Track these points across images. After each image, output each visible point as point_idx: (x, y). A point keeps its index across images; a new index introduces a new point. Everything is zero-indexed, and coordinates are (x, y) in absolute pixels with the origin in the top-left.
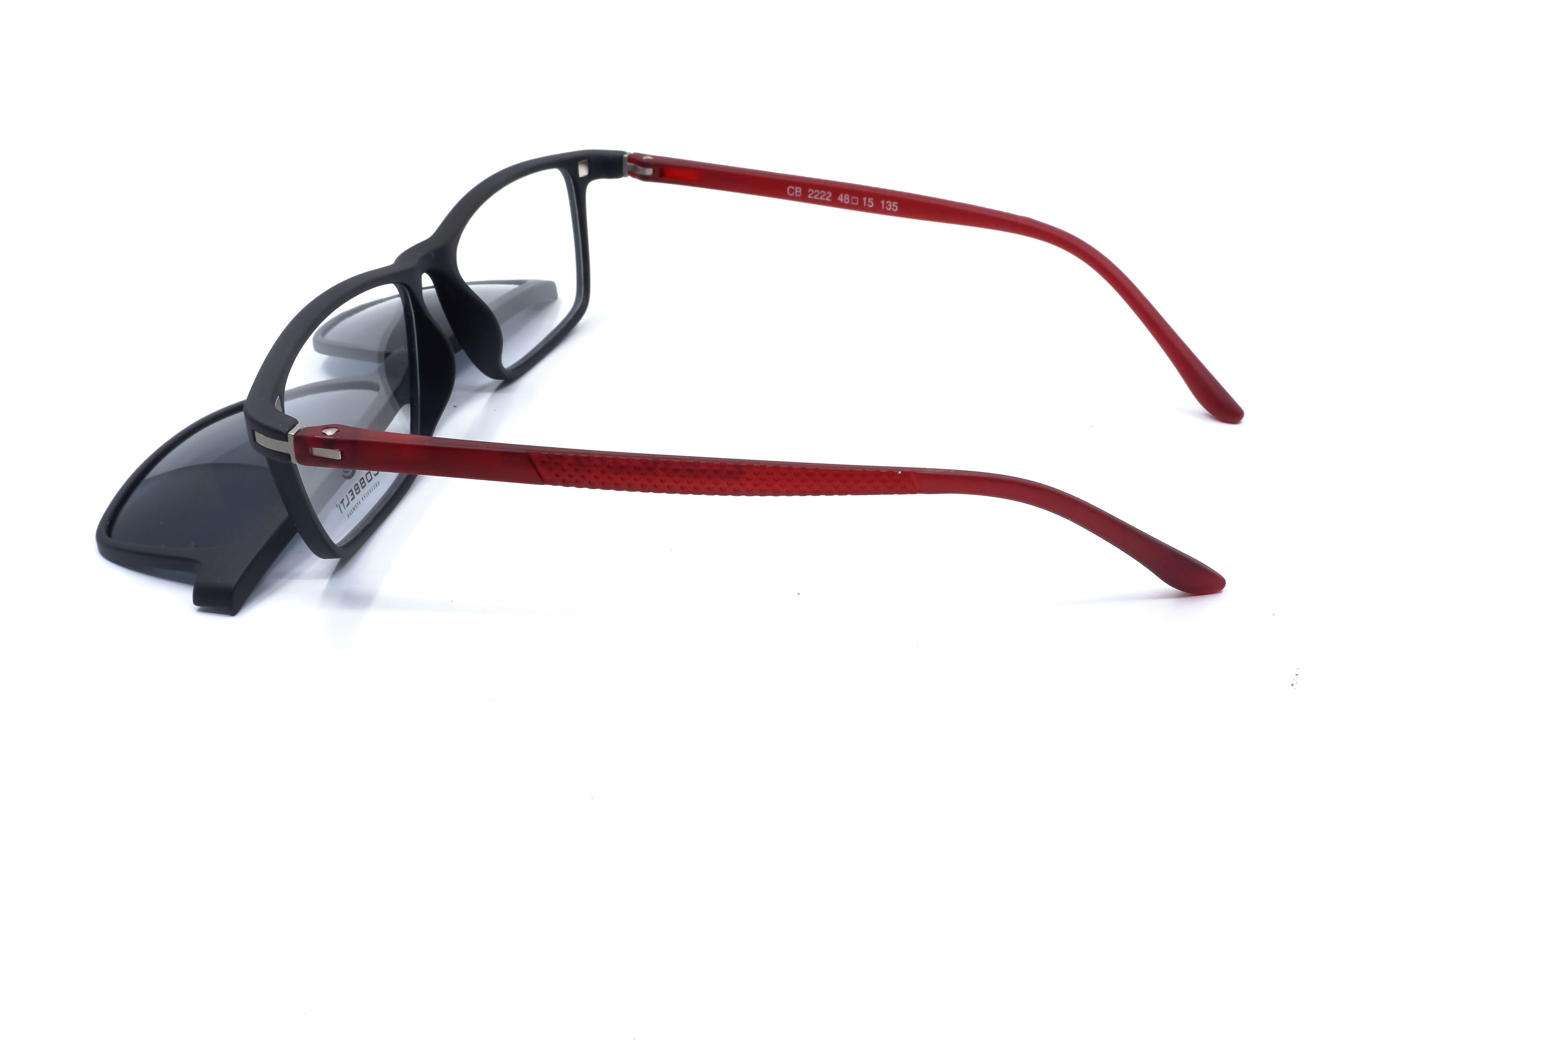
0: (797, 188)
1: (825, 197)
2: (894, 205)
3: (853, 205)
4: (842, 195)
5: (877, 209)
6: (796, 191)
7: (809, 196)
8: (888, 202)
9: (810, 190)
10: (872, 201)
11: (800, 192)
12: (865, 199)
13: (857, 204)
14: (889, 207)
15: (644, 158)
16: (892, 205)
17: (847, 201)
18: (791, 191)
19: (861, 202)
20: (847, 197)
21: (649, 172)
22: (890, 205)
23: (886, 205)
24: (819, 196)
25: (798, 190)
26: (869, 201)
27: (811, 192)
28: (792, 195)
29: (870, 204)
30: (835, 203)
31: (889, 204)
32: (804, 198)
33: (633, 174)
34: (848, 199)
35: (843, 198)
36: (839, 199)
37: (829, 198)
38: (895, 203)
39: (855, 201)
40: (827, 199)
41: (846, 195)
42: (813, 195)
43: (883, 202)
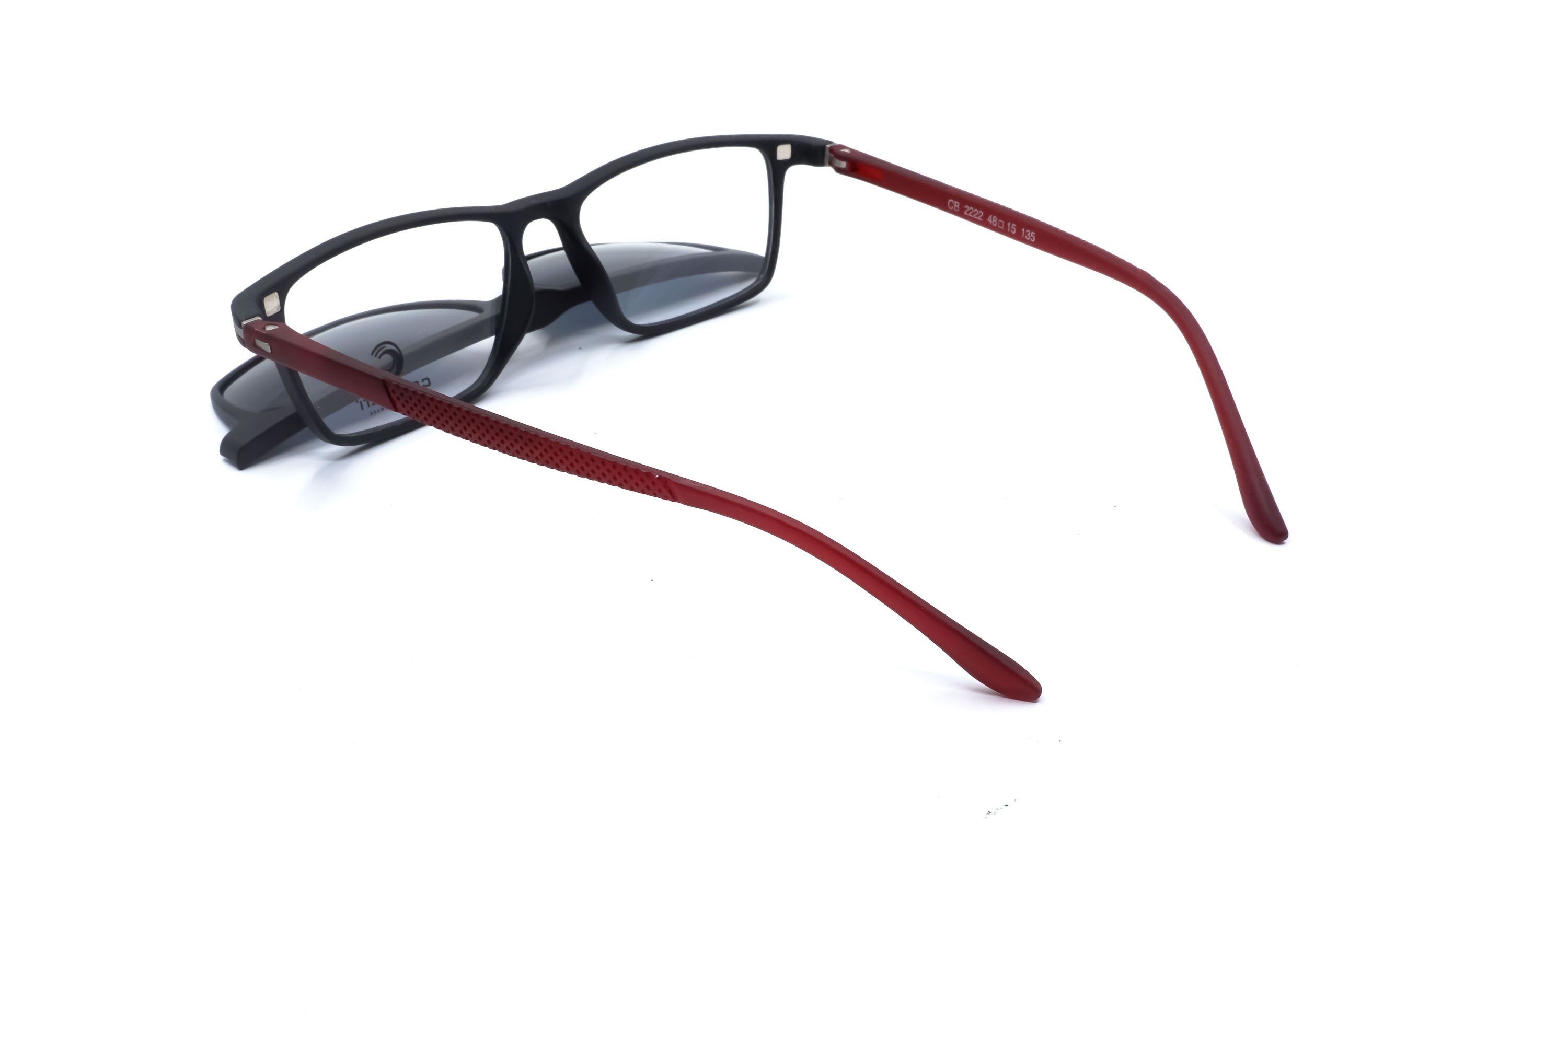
0: (956, 202)
1: (977, 216)
2: (1032, 236)
3: (999, 228)
4: (991, 216)
5: (1018, 237)
6: (955, 206)
7: (965, 213)
8: (1027, 231)
9: (966, 207)
10: (1014, 227)
11: (958, 206)
12: (1009, 224)
13: (1002, 228)
14: (1028, 237)
15: (842, 150)
16: (1030, 235)
17: (995, 223)
18: (952, 204)
19: (1006, 226)
20: (995, 219)
21: (843, 165)
22: (1029, 235)
23: (1026, 234)
24: (973, 214)
25: (957, 204)
26: (1013, 228)
27: (967, 209)
28: (952, 208)
29: (1013, 230)
30: (984, 223)
31: (1028, 233)
32: (960, 213)
33: (831, 164)
34: (995, 221)
35: (992, 220)
36: (988, 220)
37: (981, 218)
38: (1033, 233)
39: (1001, 224)
40: (979, 218)
41: (994, 217)
42: (969, 212)
43: (1023, 230)
